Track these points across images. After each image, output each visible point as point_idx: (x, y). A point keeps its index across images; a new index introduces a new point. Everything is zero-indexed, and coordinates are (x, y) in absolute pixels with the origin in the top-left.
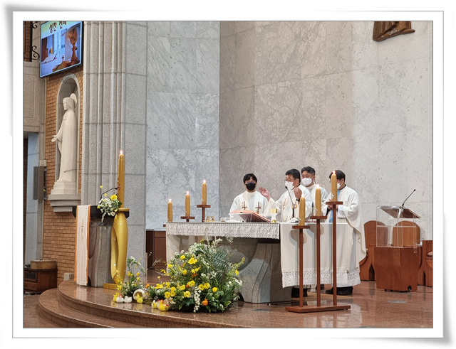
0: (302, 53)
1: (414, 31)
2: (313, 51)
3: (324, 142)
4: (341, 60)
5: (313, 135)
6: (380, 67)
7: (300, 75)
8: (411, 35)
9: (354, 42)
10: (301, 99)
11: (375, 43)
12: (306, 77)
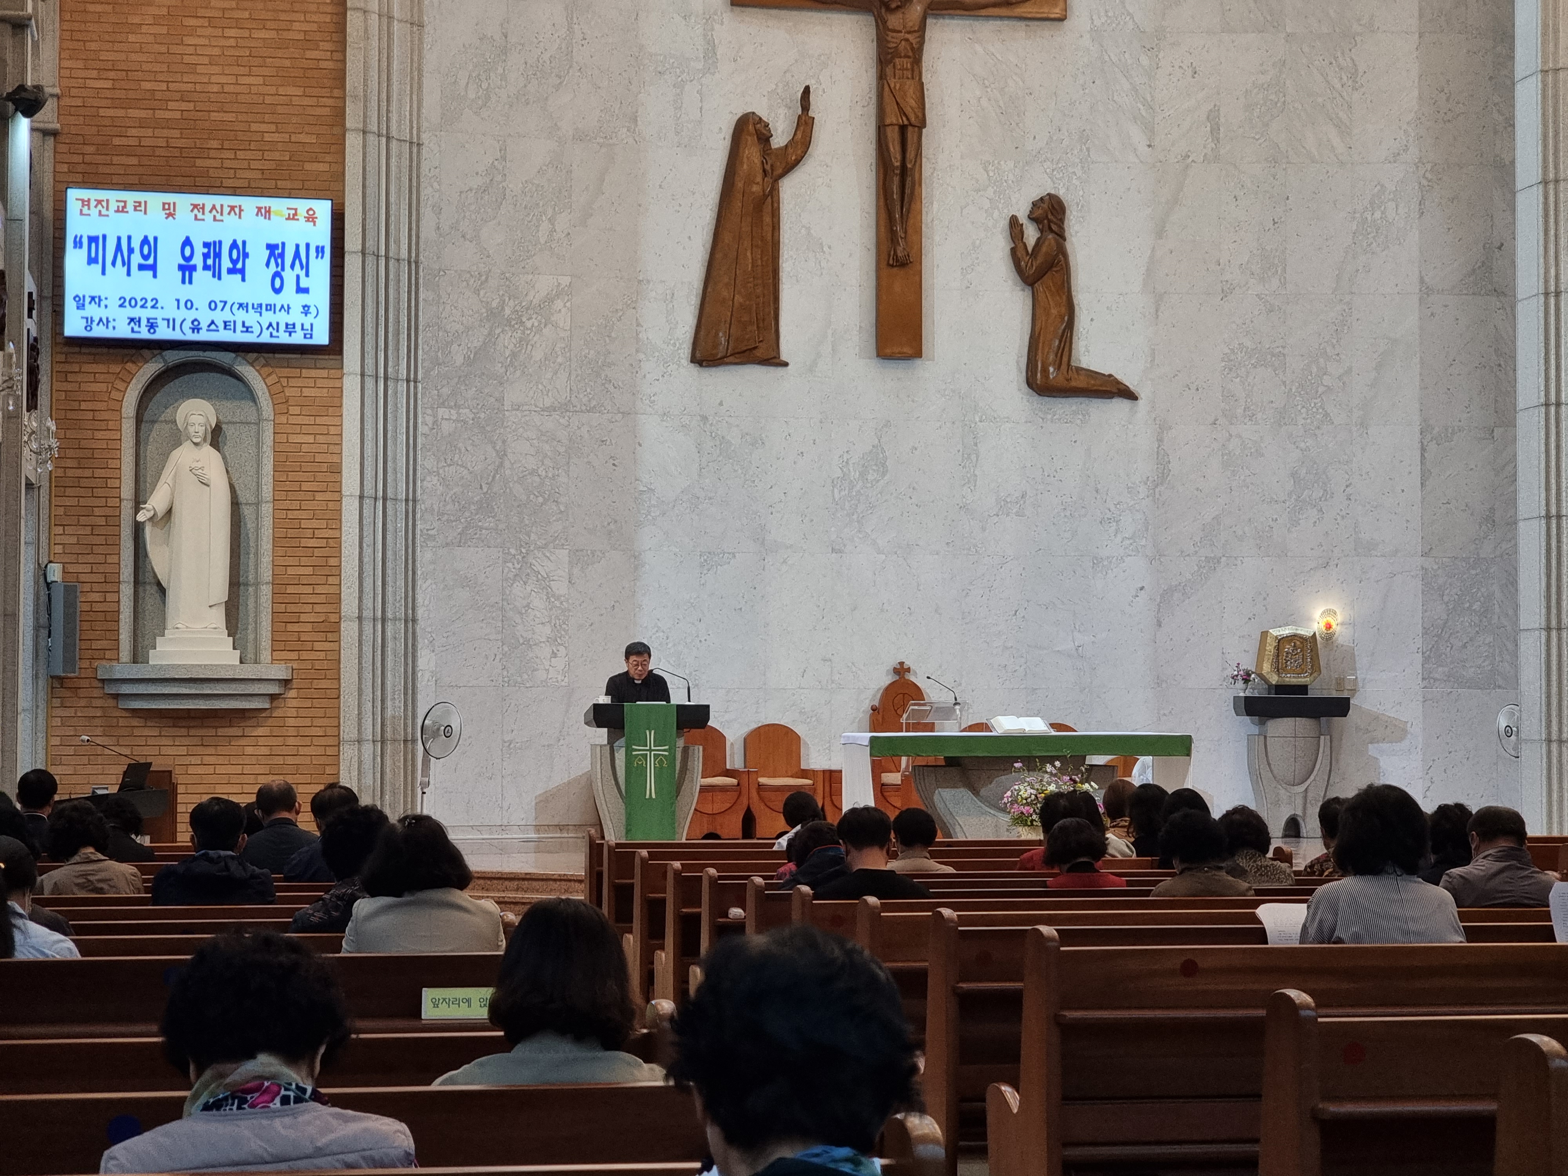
0: (507, 353)
1: (786, 364)
2: (538, 355)
3: (563, 554)
4: (611, 388)
5: (533, 536)
6: (704, 419)
7: (500, 400)
8: (780, 371)
9: (641, 356)
10: (502, 455)
11: (694, 369)
12: (517, 407)
